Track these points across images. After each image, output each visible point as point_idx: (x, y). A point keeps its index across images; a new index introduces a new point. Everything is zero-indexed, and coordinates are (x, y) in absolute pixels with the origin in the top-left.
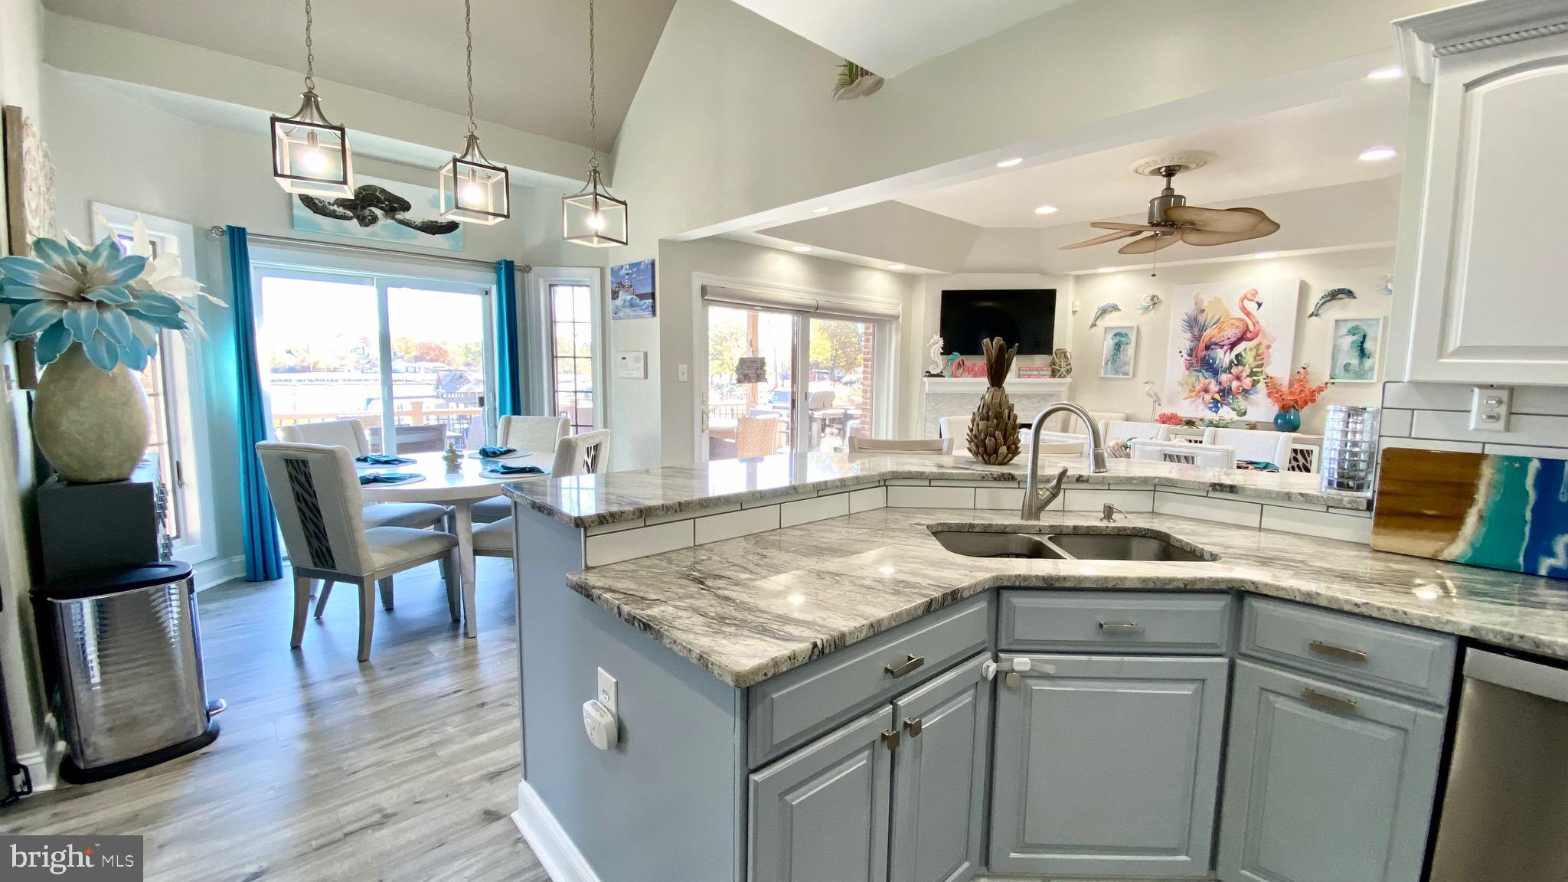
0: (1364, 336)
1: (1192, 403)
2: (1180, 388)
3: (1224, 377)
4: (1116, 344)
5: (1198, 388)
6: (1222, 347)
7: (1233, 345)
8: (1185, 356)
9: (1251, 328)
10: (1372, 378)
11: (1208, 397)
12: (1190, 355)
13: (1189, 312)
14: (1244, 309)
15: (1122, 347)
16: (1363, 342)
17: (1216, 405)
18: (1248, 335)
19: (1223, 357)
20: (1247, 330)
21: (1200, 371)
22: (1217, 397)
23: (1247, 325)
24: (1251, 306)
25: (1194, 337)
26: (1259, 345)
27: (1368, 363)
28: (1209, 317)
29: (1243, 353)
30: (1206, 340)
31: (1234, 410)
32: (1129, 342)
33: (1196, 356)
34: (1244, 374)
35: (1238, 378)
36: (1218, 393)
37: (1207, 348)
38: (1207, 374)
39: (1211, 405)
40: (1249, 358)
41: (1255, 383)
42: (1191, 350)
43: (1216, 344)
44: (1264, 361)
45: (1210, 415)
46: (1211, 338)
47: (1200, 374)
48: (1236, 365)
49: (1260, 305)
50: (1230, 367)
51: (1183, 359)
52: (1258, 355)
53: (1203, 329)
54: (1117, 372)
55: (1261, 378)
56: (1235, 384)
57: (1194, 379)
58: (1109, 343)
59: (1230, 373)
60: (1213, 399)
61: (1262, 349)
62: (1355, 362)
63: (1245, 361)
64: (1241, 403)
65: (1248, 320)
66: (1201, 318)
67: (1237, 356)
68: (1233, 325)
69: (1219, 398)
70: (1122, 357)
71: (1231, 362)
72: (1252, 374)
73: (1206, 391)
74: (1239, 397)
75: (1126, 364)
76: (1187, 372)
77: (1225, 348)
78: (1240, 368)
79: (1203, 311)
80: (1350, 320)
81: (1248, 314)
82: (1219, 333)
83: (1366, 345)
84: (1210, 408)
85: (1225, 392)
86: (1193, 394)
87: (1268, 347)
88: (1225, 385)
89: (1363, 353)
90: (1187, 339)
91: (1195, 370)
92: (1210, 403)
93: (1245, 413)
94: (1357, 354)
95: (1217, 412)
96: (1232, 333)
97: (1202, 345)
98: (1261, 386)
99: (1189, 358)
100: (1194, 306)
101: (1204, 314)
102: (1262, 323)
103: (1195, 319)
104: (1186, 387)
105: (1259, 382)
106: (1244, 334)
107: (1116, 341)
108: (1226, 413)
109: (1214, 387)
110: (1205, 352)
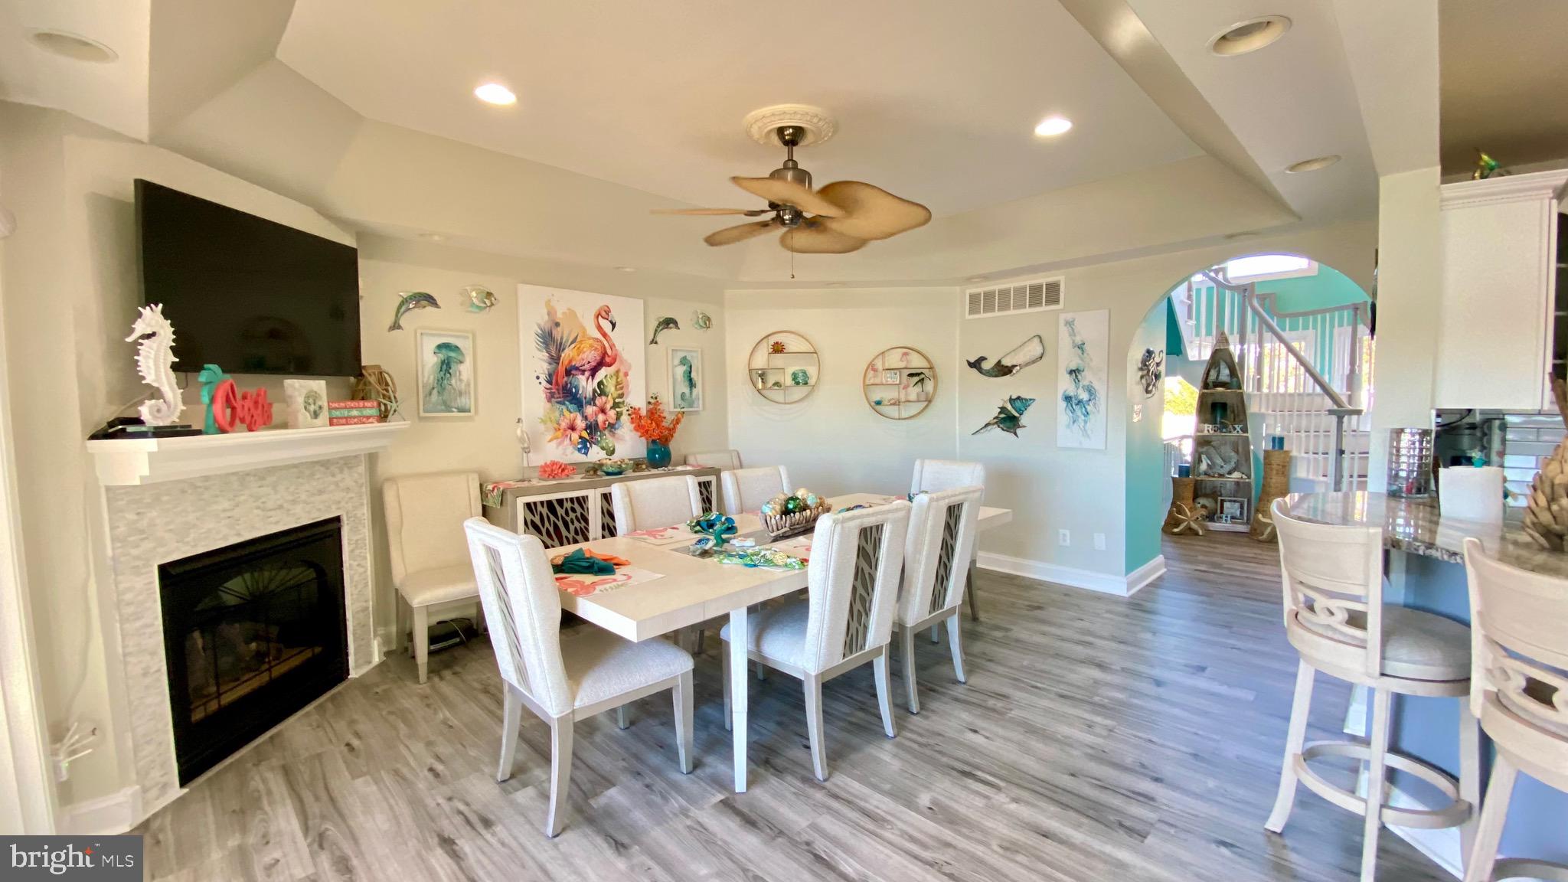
0: (691, 367)
1: (560, 444)
2: (542, 427)
3: (590, 410)
4: (443, 362)
5: (564, 425)
6: (583, 372)
7: (594, 371)
8: (544, 383)
9: (609, 351)
10: (698, 407)
11: (575, 436)
12: (549, 382)
13: (542, 324)
14: (599, 328)
15: (454, 366)
16: (690, 372)
17: (584, 445)
18: (608, 360)
19: (585, 385)
20: (604, 354)
21: (564, 404)
22: (585, 434)
23: (605, 348)
24: (606, 325)
25: (551, 357)
26: (618, 372)
27: (695, 391)
28: (564, 333)
29: (604, 381)
30: (566, 362)
31: (603, 448)
32: (460, 358)
33: (557, 383)
34: (608, 406)
35: (603, 411)
36: (586, 430)
37: (568, 373)
38: (571, 407)
39: (580, 446)
40: (610, 388)
41: (619, 415)
42: (550, 375)
43: (577, 369)
44: (624, 390)
45: (580, 458)
46: (570, 361)
47: (563, 407)
48: (600, 395)
49: (614, 325)
50: (594, 398)
51: (542, 388)
52: (618, 384)
53: (560, 348)
54: (448, 409)
55: (624, 409)
56: (601, 418)
57: (557, 414)
58: (431, 360)
59: (595, 405)
60: (581, 437)
61: (621, 374)
62: (687, 391)
63: (607, 390)
64: (608, 440)
65: (605, 342)
66: (557, 334)
67: (600, 383)
68: (591, 346)
69: (587, 437)
70: (453, 382)
71: (594, 391)
72: (615, 405)
73: (573, 428)
74: (606, 432)
75: (461, 394)
76: (549, 405)
77: (587, 374)
78: (604, 398)
79: (557, 324)
80: (680, 350)
81: (605, 335)
82: (578, 355)
83: (693, 375)
84: (579, 450)
85: (592, 428)
86: (559, 434)
87: (626, 374)
88: (591, 419)
89: (691, 384)
90: (544, 360)
91: (558, 403)
92: (579, 443)
93: (613, 452)
94: (687, 383)
95: (586, 454)
96: (590, 356)
97: (561, 369)
98: (625, 418)
99: (549, 386)
100: (546, 317)
101: (559, 329)
102: (619, 347)
103: (551, 334)
104: (549, 424)
105: (622, 414)
106: (603, 358)
107: (441, 356)
108: (596, 454)
109: (580, 423)
110: (566, 379)
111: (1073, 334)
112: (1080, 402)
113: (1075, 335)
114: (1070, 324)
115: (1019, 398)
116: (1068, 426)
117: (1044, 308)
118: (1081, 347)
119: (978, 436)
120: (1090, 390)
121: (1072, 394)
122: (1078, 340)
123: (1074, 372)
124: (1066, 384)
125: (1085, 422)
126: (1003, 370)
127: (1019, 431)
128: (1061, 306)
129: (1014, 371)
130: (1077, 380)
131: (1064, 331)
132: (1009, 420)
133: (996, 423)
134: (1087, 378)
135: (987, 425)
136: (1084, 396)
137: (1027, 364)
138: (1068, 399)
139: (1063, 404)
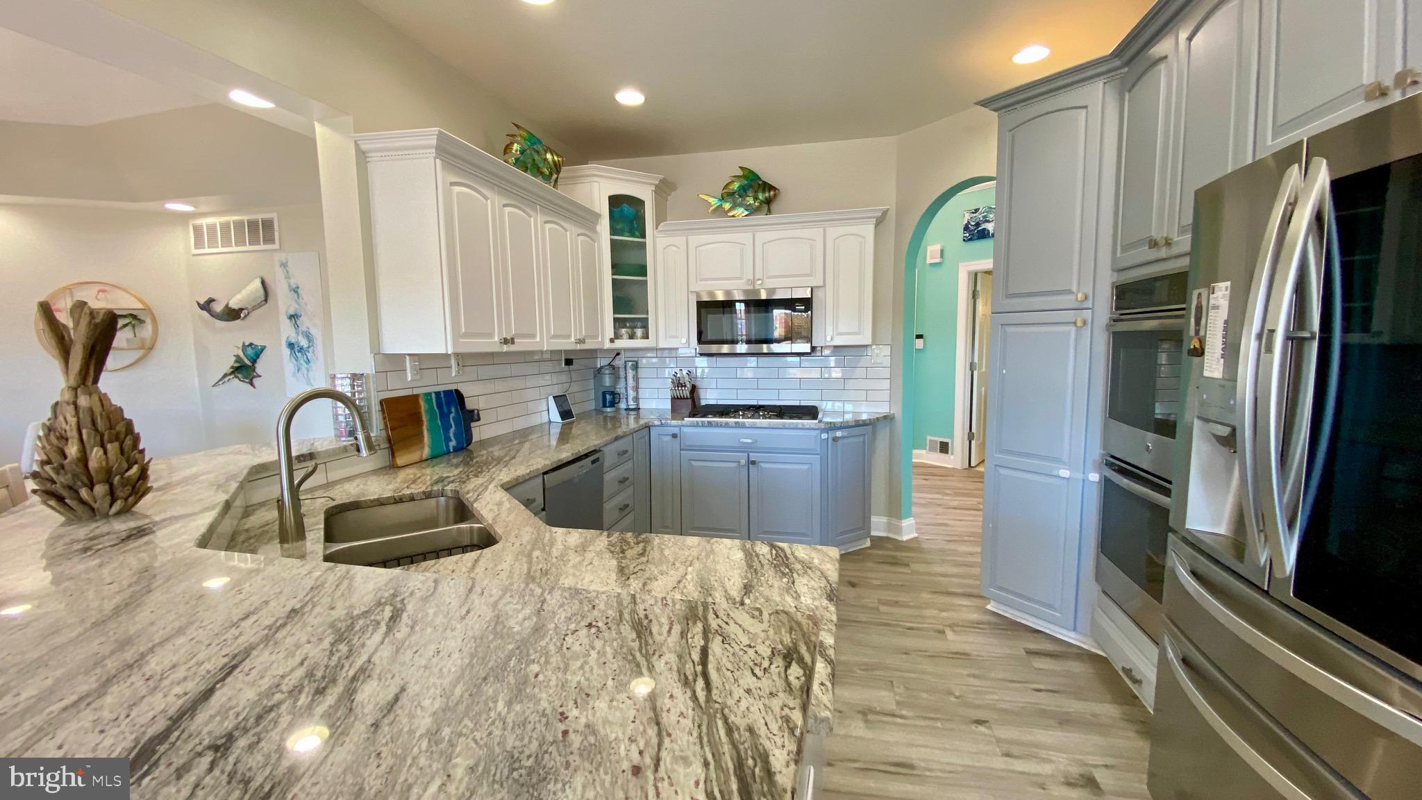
111: (288, 277)
112: (301, 349)
113: (289, 278)
114: (284, 265)
115: (251, 344)
116: (294, 374)
117: (262, 247)
118: (295, 290)
119: (216, 389)
120: (308, 336)
121: (293, 341)
122: (293, 283)
123: (293, 317)
124: (287, 331)
125: (308, 370)
126: (232, 314)
127: (256, 381)
128: (276, 246)
129: (242, 315)
130: (296, 326)
131: (279, 274)
132: (245, 369)
133: (232, 373)
134: (304, 322)
135: (225, 375)
136: (304, 343)
137: (255, 308)
138: (291, 346)
139: (287, 351)
